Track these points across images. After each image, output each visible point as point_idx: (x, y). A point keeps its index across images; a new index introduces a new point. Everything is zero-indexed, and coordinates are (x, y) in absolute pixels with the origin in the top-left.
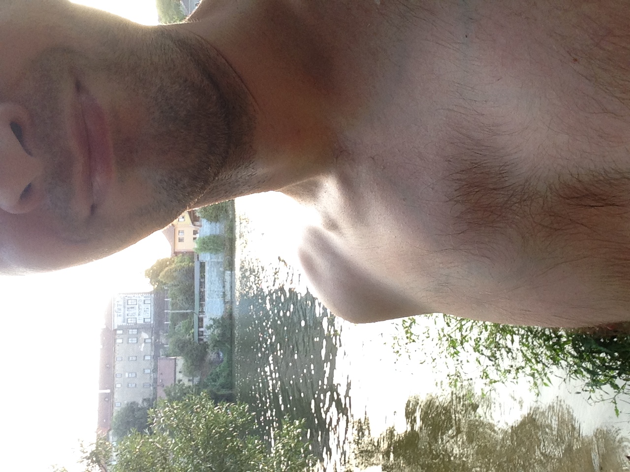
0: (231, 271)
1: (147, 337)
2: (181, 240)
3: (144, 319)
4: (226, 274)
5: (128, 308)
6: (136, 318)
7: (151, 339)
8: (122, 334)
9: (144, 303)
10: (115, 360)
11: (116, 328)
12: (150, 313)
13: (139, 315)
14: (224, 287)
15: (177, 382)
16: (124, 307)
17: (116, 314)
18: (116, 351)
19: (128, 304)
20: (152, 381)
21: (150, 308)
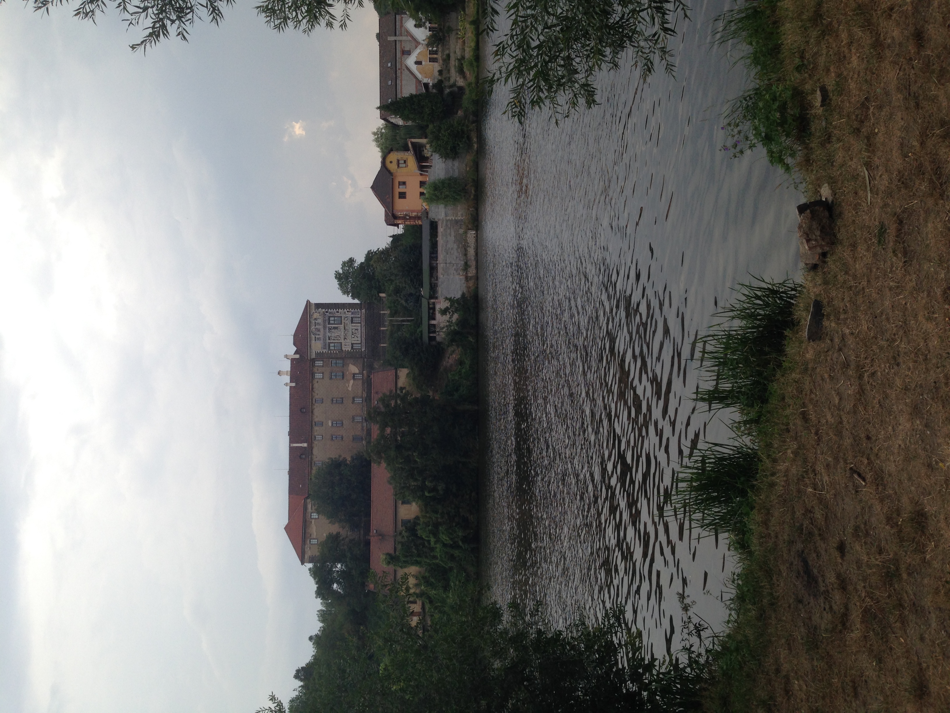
0: (477, 230)
1: (357, 371)
2: (402, 195)
3: (352, 344)
4: (468, 235)
5: (330, 329)
6: (341, 343)
7: (363, 374)
8: (323, 366)
9: (352, 322)
10: (314, 402)
11: (313, 356)
12: (359, 336)
13: (345, 339)
14: (466, 255)
15: (398, 392)
16: (325, 327)
17: (313, 336)
18: (314, 390)
19: (329, 323)
20: (365, 433)
21: (359, 330)
